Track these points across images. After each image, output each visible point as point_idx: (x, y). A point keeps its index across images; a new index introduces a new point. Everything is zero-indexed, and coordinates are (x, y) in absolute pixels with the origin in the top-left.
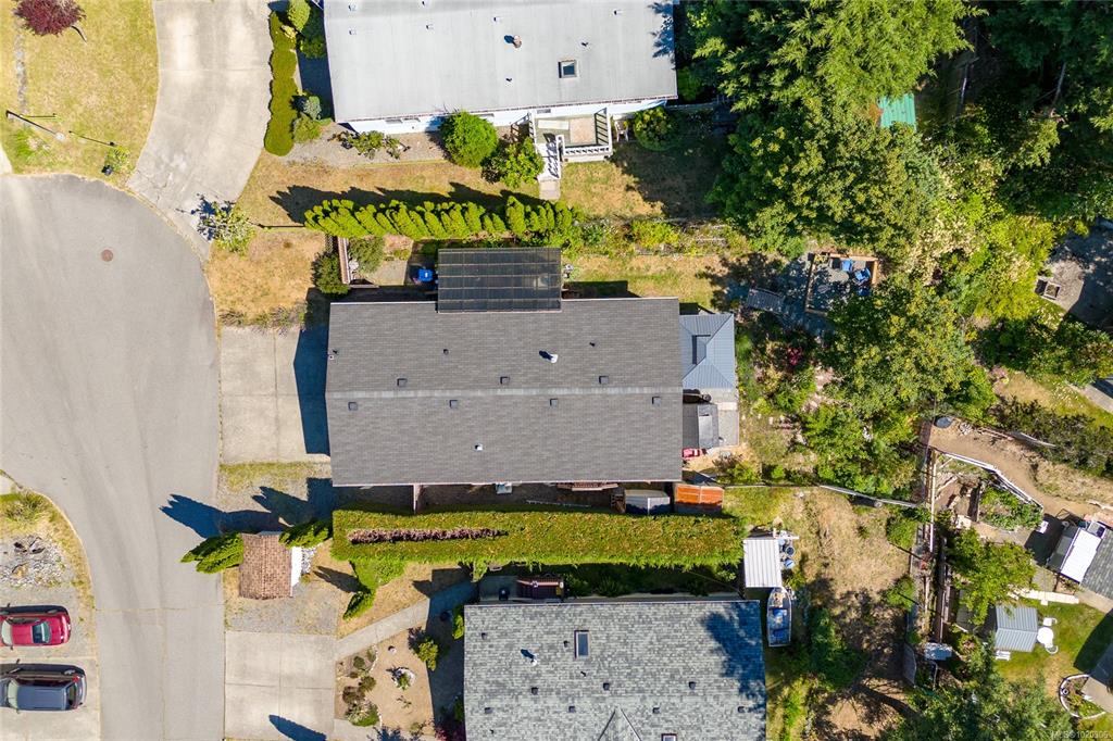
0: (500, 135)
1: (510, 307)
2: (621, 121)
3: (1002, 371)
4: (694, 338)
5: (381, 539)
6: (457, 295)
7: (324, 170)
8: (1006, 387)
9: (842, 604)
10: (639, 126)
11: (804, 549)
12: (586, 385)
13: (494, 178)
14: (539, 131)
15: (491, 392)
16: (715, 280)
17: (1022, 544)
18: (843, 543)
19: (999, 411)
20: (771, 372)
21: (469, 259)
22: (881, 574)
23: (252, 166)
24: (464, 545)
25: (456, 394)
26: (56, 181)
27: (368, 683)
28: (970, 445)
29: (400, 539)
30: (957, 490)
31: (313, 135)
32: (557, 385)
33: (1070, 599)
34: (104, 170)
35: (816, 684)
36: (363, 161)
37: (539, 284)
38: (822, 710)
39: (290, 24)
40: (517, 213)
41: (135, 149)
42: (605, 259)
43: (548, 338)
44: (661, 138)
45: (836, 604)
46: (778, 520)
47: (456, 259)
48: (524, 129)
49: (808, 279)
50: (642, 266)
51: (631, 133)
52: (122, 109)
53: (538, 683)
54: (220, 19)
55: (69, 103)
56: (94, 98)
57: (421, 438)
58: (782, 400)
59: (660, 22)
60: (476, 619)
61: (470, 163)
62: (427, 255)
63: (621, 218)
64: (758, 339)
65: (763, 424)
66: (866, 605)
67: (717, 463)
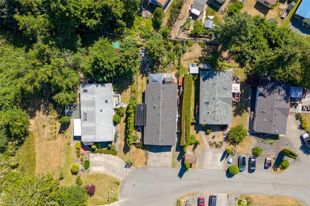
0: (116, 114)
1: (146, 113)
2: (114, 92)
3: (161, 26)
4: (153, 81)
5: (186, 137)
6: (143, 122)
7: (120, 145)
8: (164, 25)
9: (204, 55)
10: (116, 90)
11: (193, 62)
12: (160, 101)
13: (123, 115)
14: (115, 107)
15: (161, 117)
16: (143, 76)
17: (194, 21)
18: (192, 55)
19: (169, 26)
20: (160, 67)
21: (137, 120)
22: (198, 48)
23: (119, 158)
24: (187, 123)
25: (160, 123)
26: (120, 194)
27: (215, 143)
28: (175, 31)
29: (186, 134)
30: (184, 32)
31: (114, 147)
32: (160, 105)
33: (205, 12)
34: (118, 185)
35: (219, 60)
36: (119, 138)
37: (142, 108)
38: (224, 59)
39: (95, 149)
40: (130, 111)
41: (115, 179)
42: (138, 96)
43: (152, 107)
44: (118, 86)
45: (203, 56)
46: (187, 66)
47: (137, 122)
48: (115, 109)
49: (143, 60)
50: (140, 89)
51: (116, 91)
52: (108, 180)
53: (213, 111)
54: (93, 162)
55: (107, 190)
56: (106, 185)
57: (168, 129)
58: (165, 65)
59: (99, 86)
60: (202, 122)
61: (121, 119)
62: (136, 128)
63: (131, 93)
64: (154, 69)
65: (169, 69)
66: (204, 50)
67: (176, 77)
